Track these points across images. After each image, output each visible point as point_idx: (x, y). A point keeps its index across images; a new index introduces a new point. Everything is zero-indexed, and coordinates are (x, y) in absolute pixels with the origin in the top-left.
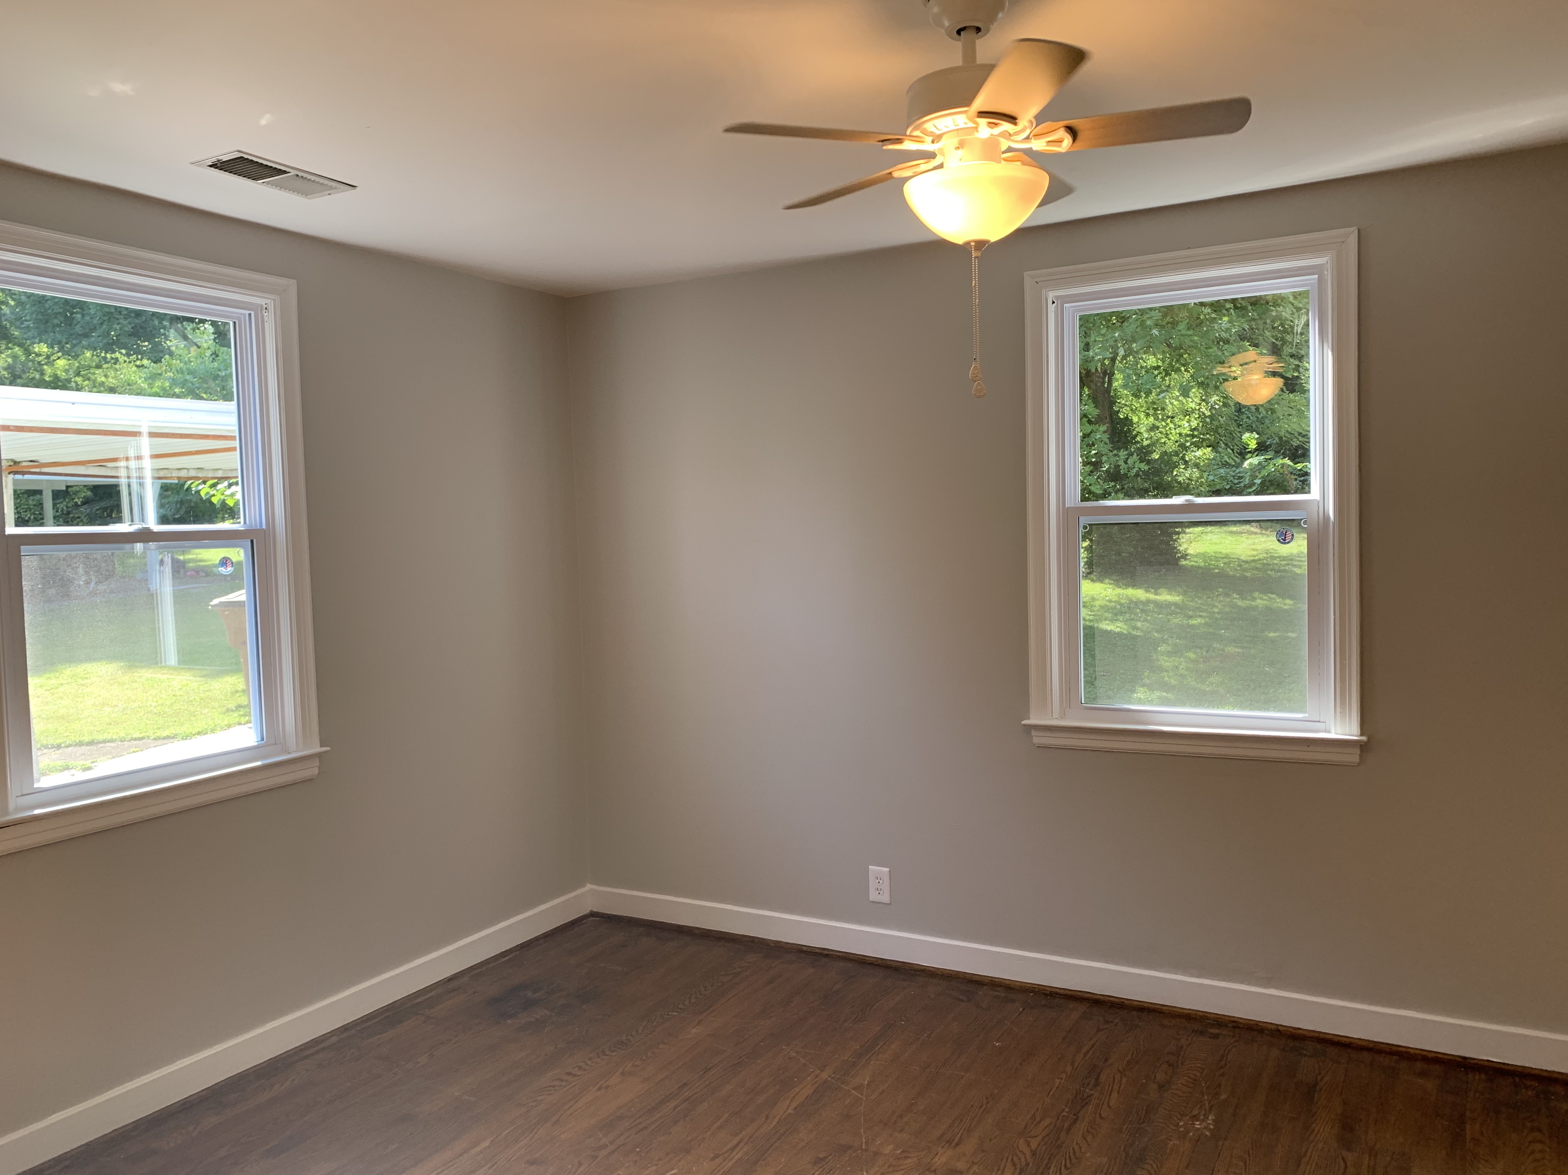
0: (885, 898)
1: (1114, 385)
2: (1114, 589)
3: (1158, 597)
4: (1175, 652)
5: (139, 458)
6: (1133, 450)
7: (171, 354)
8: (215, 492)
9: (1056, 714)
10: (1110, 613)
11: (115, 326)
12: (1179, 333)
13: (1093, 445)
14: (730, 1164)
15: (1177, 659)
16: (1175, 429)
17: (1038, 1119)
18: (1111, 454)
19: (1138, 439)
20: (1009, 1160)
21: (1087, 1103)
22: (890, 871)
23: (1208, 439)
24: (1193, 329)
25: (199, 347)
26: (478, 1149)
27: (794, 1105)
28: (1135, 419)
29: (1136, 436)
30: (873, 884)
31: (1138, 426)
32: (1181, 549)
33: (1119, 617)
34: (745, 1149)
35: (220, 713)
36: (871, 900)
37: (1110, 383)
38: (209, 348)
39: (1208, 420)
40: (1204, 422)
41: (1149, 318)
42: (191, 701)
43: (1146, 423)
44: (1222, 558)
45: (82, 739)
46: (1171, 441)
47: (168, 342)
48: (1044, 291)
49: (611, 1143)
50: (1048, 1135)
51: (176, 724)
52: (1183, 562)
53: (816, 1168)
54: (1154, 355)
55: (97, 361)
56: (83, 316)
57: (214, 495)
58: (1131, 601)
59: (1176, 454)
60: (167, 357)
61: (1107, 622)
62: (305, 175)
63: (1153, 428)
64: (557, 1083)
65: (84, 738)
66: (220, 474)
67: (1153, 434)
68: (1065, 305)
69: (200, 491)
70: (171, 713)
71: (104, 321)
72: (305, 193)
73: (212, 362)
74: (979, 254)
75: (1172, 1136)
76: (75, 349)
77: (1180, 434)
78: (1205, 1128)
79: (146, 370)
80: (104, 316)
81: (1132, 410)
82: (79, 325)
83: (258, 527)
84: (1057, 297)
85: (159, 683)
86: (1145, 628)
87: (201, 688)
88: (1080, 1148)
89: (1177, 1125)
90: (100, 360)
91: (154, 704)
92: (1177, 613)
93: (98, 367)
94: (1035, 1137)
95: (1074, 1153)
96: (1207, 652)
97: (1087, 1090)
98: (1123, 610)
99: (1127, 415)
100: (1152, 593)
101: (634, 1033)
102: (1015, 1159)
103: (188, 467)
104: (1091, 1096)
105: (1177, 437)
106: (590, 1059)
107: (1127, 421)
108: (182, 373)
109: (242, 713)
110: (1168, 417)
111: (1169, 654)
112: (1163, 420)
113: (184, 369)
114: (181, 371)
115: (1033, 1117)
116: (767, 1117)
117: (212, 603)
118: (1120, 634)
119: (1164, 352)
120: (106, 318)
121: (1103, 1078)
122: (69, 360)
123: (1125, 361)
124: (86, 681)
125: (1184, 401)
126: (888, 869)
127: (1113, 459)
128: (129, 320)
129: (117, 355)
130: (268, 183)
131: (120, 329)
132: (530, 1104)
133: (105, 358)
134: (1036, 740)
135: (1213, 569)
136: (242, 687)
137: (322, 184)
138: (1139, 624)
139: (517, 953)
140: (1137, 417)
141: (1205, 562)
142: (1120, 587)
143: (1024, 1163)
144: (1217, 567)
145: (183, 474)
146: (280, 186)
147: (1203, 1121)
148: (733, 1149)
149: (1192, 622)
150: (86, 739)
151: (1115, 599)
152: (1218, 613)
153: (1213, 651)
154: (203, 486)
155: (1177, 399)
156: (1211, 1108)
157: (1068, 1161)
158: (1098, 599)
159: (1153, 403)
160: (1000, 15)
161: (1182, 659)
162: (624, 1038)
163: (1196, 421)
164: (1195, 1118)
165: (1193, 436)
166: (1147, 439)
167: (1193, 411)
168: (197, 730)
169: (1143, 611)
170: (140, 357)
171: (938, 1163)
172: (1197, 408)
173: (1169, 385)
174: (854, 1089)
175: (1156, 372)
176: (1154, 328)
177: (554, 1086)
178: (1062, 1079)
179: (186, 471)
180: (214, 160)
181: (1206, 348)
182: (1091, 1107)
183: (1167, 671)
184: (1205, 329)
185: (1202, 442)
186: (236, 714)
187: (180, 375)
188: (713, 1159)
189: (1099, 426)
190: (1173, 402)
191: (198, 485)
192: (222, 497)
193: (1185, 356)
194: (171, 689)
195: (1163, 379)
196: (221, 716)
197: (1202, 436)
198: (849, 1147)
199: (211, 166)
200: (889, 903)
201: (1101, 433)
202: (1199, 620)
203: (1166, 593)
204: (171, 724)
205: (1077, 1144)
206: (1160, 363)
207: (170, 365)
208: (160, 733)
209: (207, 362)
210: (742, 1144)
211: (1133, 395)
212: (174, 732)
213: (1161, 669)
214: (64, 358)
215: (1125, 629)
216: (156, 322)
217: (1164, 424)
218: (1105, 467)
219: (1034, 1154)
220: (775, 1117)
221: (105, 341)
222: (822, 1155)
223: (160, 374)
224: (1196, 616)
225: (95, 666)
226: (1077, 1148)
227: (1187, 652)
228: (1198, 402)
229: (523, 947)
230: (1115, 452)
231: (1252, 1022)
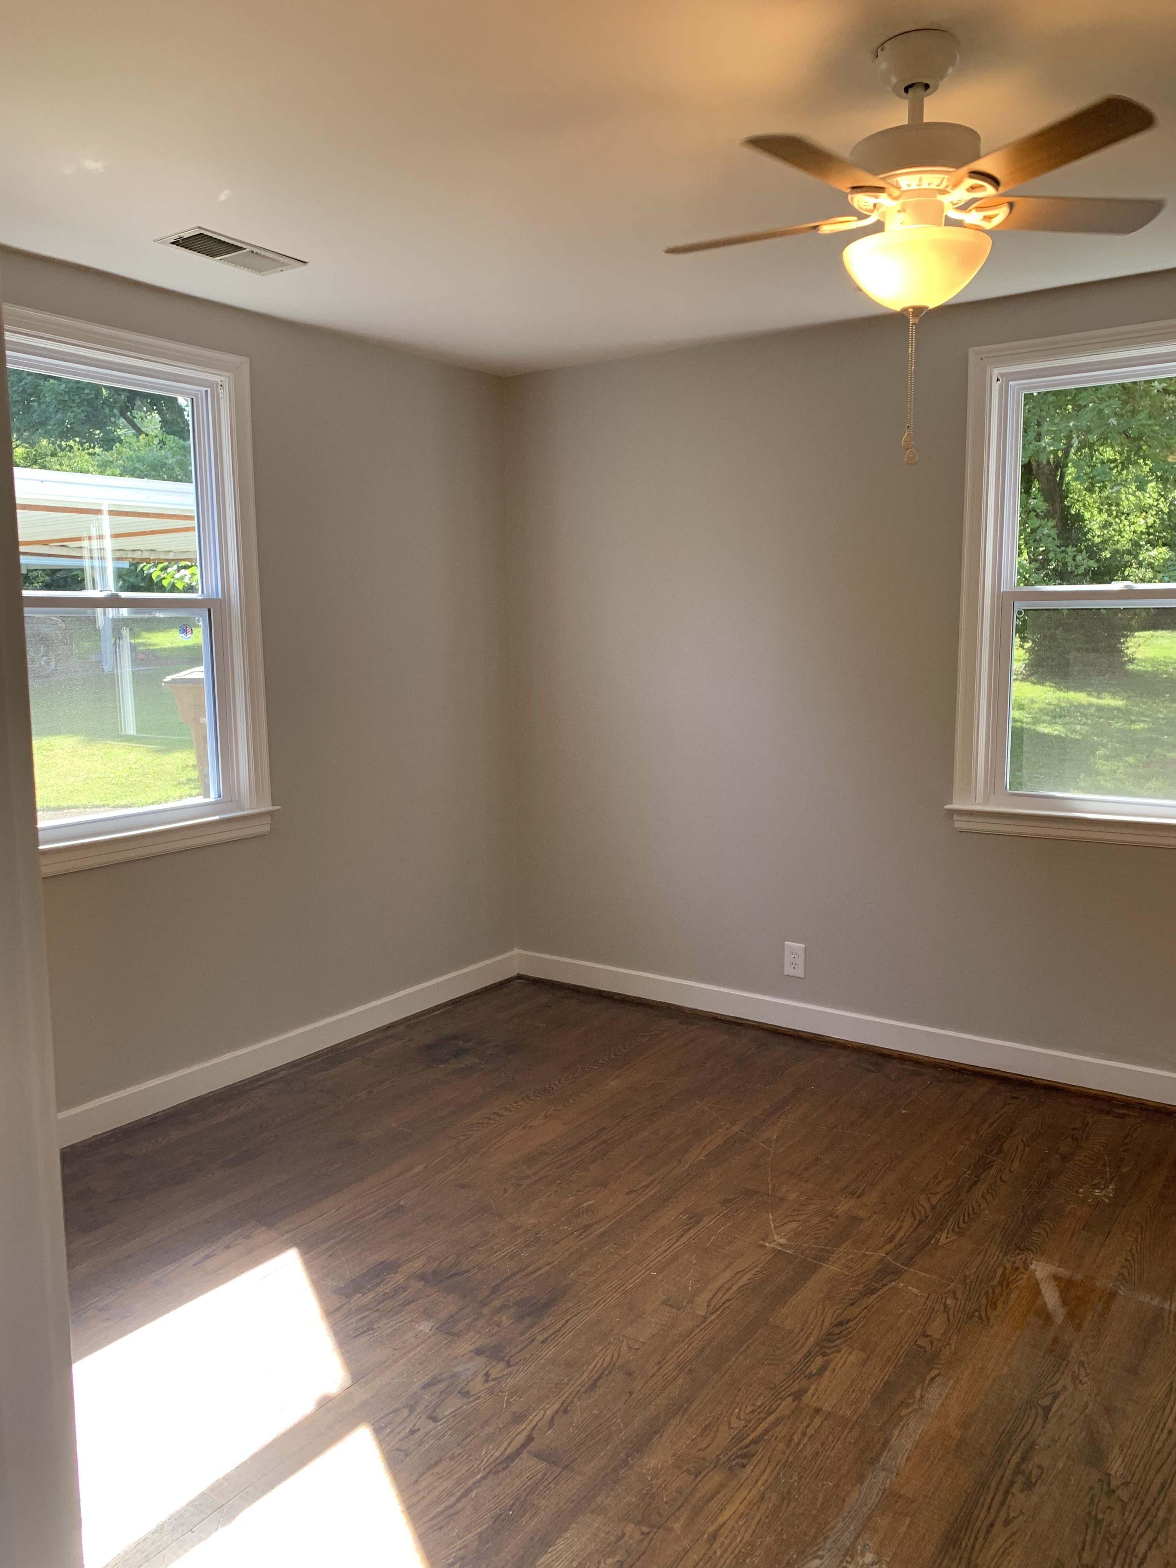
0: (800, 972)
1: (1067, 479)
2: (1054, 692)
3: (1100, 702)
4: (1115, 756)
5: (100, 537)
6: (1083, 547)
7: (121, 441)
8: (165, 575)
9: (980, 799)
10: (1050, 716)
11: (69, 414)
12: (1139, 423)
13: (1041, 540)
14: (645, 1198)
15: (1116, 763)
16: (1130, 526)
17: (940, 1179)
18: (1059, 550)
19: (1089, 536)
20: (910, 1211)
21: (989, 1168)
22: (805, 948)
23: (1164, 537)
24: (1155, 418)
25: (147, 435)
26: (413, 1172)
27: (705, 1153)
28: (1087, 515)
29: (1088, 532)
30: (788, 959)
31: (1090, 522)
32: (1129, 652)
33: (1057, 720)
34: (659, 1187)
35: (172, 786)
36: (785, 973)
37: (1062, 477)
38: (156, 436)
39: (1165, 517)
40: (1162, 519)
41: (1107, 406)
42: (146, 774)
43: (1099, 519)
44: (1173, 663)
45: (49, 804)
46: (1124, 539)
47: (118, 430)
48: (988, 368)
49: (534, 1174)
50: (949, 1193)
51: (132, 794)
52: (1130, 667)
53: (724, 1208)
54: (1113, 447)
55: (53, 449)
56: (40, 404)
57: (164, 578)
58: (1072, 705)
59: (1129, 552)
60: (118, 444)
61: (1045, 725)
62: (259, 251)
63: (1106, 525)
64: (486, 1121)
65: (51, 804)
66: (171, 556)
67: (1106, 532)
68: (1010, 383)
69: (151, 574)
70: (128, 784)
71: (59, 409)
72: (259, 270)
73: (160, 450)
74: (917, 321)
75: (1071, 1201)
76: (33, 437)
77: (1135, 532)
78: (1105, 1196)
79: (98, 458)
80: (59, 404)
81: (1084, 505)
82: (36, 414)
83: (215, 597)
84: (1002, 375)
85: (116, 757)
86: (1083, 732)
87: (154, 762)
88: (980, 1206)
89: (1077, 1192)
90: (55, 449)
91: (112, 775)
92: (1119, 718)
93: (53, 455)
94: (936, 1194)
95: (973, 1209)
96: (1148, 757)
97: (990, 1157)
98: (1063, 713)
99: (1079, 511)
100: (1095, 697)
101: (557, 1082)
102: (915, 1211)
103: (142, 549)
104: (993, 1161)
105: (1131, 535)
106: (516, 1102)
107: (1079, 517)
108: (132, 460)
109: (192, 786)
110: (1123, 513)
111: (1107, 758)
112: (1117, 516)
113: (134, 456)
114: (130, 458)
115: (935, 1177)
116: (679, 1162)
117: (165, 680)
118: (1057, 737)
119: (1122, 444)
120: (61, 406)
121: (1006, 1147)
122: (27, 448)
123: (1079, 453)
124: (50, 753)
125: (1142, 497)
126: (804, 946)
127: (1060, 556)
128: (82, 408)
129: (71, 443)
130: (224, 260)
131: (74, 418)
132: (461, 1138)
133: (60, 446)
134: (957, 825)
135: (1162, 674)
136: (192, 762)
137: (275, 260)
138: (1078, 728)
139: (449, 1007)
140: (1089, 513)
141: (1154, 666)
142: (1062, 690)
143: (923, 1216)
144: (1166, 672)
145: (137, 555)
146: (235, 262)
147: (1102, 1189)
148: (647, 1187)
149: (1133, 727)
150: (53, 805)
151: (1055, 702)
152: (1163, 719)
153: (1154, 756)
154: (154, 569)
155: (1134, 494)
156: (1112, 1179)
157: (966, 1216)
158: (1037, 702)
159: (1108, 498)
160: (950, 71)
161: (1121, 764)
162: (547, 1086)
163: (1152, 518)
164: (1096, 1186)
165: (1149, 534)
166: (1098, 537)
167: (1151, 507)
168: (152, 800)
169: (1083, 714)
170: (92, 445)
171: (841, 1210)
172: (1155, 503)
173: (1127, 479)
174: (763, 1142)
175: (1112, 465)
176: (1112, 417)
177: (483, 1124)
178: (965, 1145)
179: (140, 552)
180: (176, 237)
181: (1167, 439)
182: (992, 1172)
183: (1103, 774)
184: (1168, 418)
185: (1157, 541)
186: (187, 787)
187: (131, 463)
188: (627, 1194)
189: (1048, 520)
190: (1128, 498)
191: (149, 568)
192: (172, 580)
193: (1144, 448)
194: (127, 762)
195: (1120, 473)
196: (173, 788)
197: (1157, 534)
198: (757, 1192)
199: (173, 243)
200: (803, 977)
201: (1049, 529)
202: (1142, 725)
203: (1109, 697)
204: (128, 794)
205: (976, 1202)
206: (1118, 457)
207: (119, 453)
208: (117, 802)
209: (155, 450)
210: (654, 1184)
211: (1086, 489)
212: (131, 801)
213: (1098, 773)
214: (23, 447)
215: (1063, 733)
216: (107, 411)
217: (1117, 520)
218: (1052, 565)
219: (934, 1208)
220: (687, 1162)
221: (60, 429)
222: (729, 1197)
223: (112, 462)
224: (1139, 721)
225: (58, 740)
226: (976, 1206)
227: (1127, 756)
228: (1156, 497)
229: (455, 1003)
230: (1063, 548)
231: (1160, 1105)
